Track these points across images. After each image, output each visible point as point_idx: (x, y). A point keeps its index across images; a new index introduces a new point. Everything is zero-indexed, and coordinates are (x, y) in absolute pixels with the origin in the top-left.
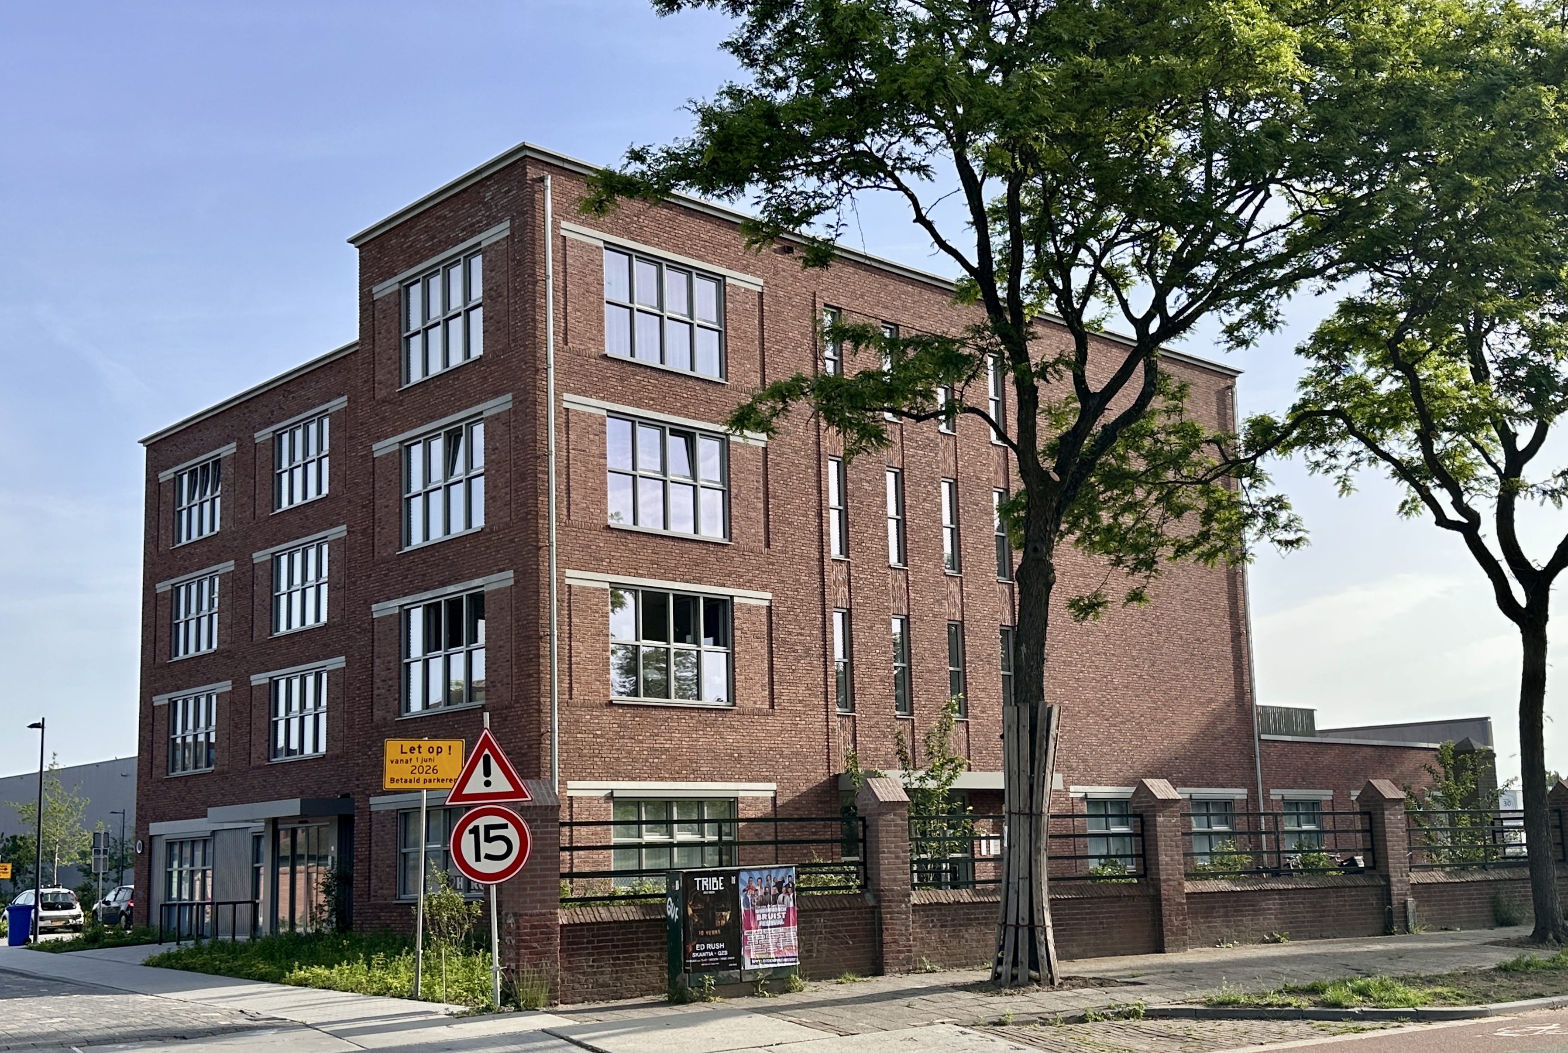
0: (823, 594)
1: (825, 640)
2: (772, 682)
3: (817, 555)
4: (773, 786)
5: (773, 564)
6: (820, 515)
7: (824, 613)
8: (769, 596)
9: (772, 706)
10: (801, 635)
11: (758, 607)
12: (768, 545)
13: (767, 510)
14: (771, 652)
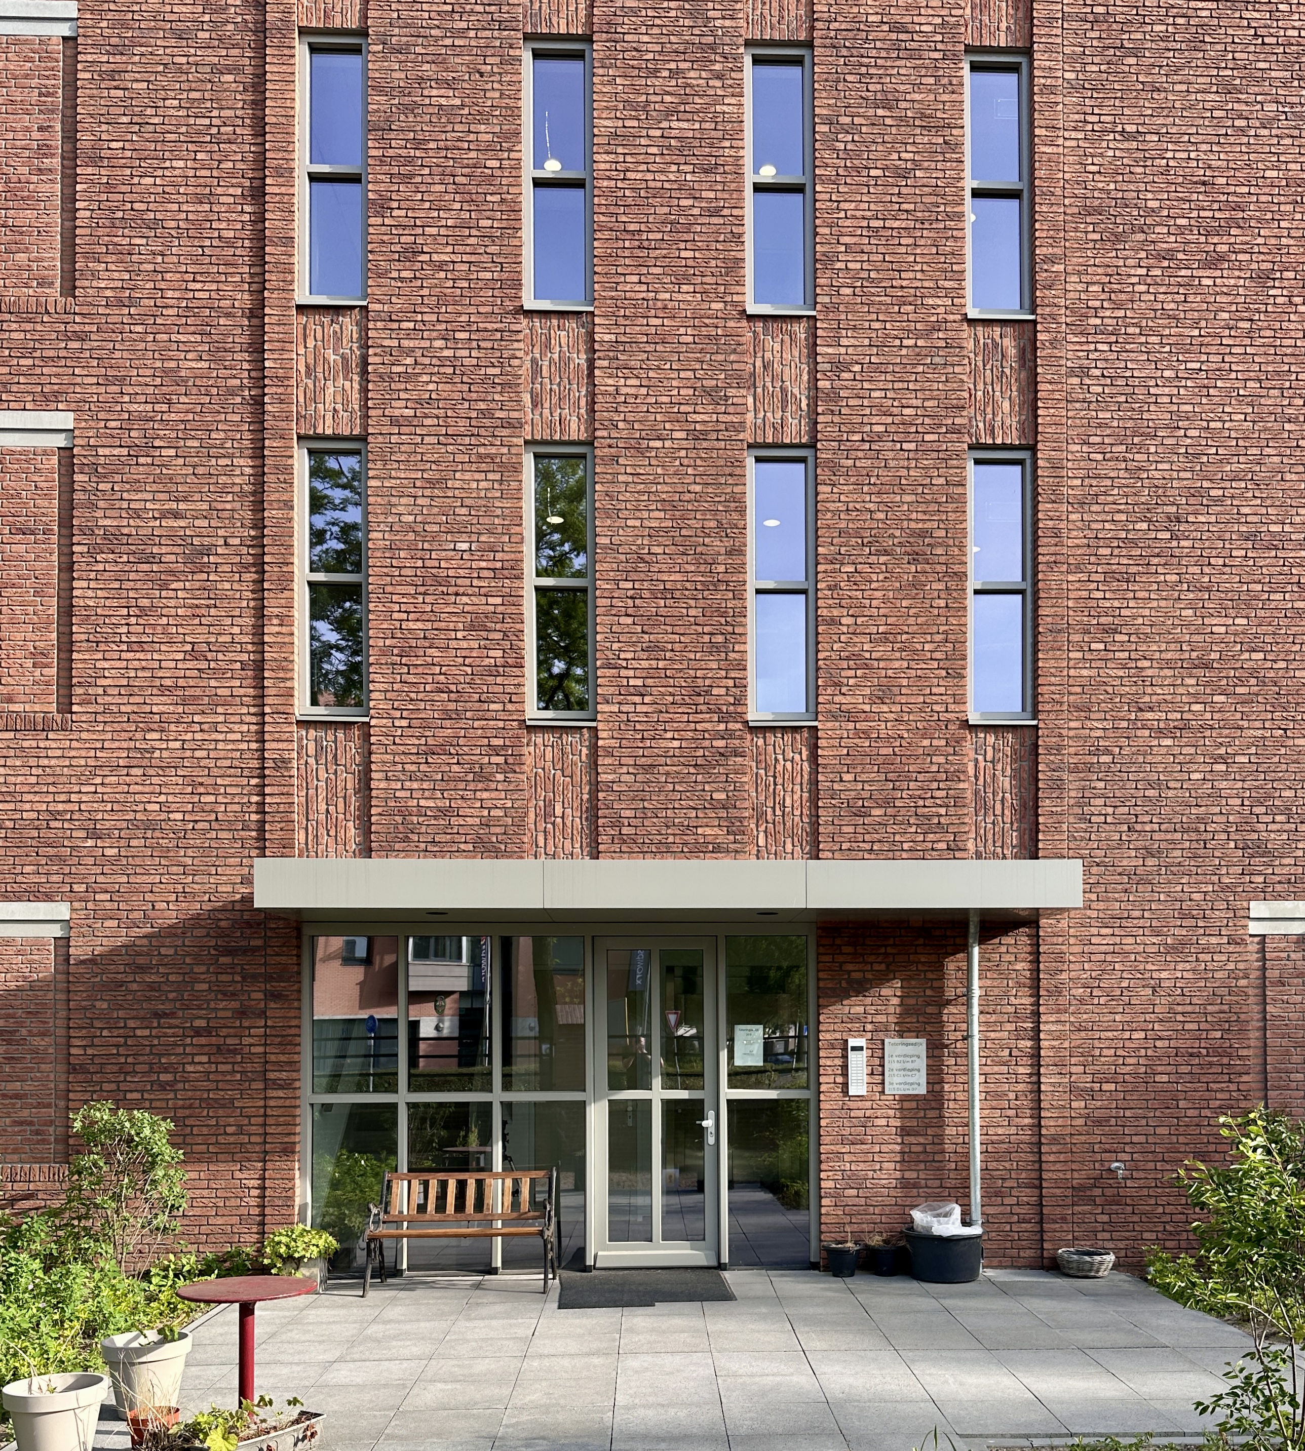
0: (258, 402)
1: (259, 525)
2: (67, 646)
3: (244, 300)
4: (62, 911)
5: (82, 337)
6: (258, 193)
7: (259, 452)
8: (66, 420)
9: (66, 707)
10: (176, 515)
11: (27, 456)
12: (70, 289)
13: (70, 199)
14: (68, 568)
